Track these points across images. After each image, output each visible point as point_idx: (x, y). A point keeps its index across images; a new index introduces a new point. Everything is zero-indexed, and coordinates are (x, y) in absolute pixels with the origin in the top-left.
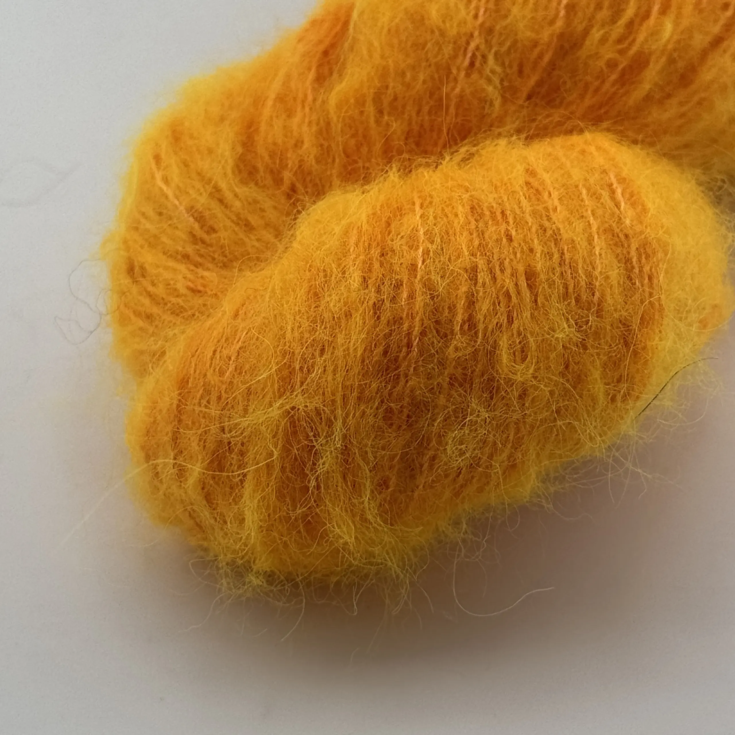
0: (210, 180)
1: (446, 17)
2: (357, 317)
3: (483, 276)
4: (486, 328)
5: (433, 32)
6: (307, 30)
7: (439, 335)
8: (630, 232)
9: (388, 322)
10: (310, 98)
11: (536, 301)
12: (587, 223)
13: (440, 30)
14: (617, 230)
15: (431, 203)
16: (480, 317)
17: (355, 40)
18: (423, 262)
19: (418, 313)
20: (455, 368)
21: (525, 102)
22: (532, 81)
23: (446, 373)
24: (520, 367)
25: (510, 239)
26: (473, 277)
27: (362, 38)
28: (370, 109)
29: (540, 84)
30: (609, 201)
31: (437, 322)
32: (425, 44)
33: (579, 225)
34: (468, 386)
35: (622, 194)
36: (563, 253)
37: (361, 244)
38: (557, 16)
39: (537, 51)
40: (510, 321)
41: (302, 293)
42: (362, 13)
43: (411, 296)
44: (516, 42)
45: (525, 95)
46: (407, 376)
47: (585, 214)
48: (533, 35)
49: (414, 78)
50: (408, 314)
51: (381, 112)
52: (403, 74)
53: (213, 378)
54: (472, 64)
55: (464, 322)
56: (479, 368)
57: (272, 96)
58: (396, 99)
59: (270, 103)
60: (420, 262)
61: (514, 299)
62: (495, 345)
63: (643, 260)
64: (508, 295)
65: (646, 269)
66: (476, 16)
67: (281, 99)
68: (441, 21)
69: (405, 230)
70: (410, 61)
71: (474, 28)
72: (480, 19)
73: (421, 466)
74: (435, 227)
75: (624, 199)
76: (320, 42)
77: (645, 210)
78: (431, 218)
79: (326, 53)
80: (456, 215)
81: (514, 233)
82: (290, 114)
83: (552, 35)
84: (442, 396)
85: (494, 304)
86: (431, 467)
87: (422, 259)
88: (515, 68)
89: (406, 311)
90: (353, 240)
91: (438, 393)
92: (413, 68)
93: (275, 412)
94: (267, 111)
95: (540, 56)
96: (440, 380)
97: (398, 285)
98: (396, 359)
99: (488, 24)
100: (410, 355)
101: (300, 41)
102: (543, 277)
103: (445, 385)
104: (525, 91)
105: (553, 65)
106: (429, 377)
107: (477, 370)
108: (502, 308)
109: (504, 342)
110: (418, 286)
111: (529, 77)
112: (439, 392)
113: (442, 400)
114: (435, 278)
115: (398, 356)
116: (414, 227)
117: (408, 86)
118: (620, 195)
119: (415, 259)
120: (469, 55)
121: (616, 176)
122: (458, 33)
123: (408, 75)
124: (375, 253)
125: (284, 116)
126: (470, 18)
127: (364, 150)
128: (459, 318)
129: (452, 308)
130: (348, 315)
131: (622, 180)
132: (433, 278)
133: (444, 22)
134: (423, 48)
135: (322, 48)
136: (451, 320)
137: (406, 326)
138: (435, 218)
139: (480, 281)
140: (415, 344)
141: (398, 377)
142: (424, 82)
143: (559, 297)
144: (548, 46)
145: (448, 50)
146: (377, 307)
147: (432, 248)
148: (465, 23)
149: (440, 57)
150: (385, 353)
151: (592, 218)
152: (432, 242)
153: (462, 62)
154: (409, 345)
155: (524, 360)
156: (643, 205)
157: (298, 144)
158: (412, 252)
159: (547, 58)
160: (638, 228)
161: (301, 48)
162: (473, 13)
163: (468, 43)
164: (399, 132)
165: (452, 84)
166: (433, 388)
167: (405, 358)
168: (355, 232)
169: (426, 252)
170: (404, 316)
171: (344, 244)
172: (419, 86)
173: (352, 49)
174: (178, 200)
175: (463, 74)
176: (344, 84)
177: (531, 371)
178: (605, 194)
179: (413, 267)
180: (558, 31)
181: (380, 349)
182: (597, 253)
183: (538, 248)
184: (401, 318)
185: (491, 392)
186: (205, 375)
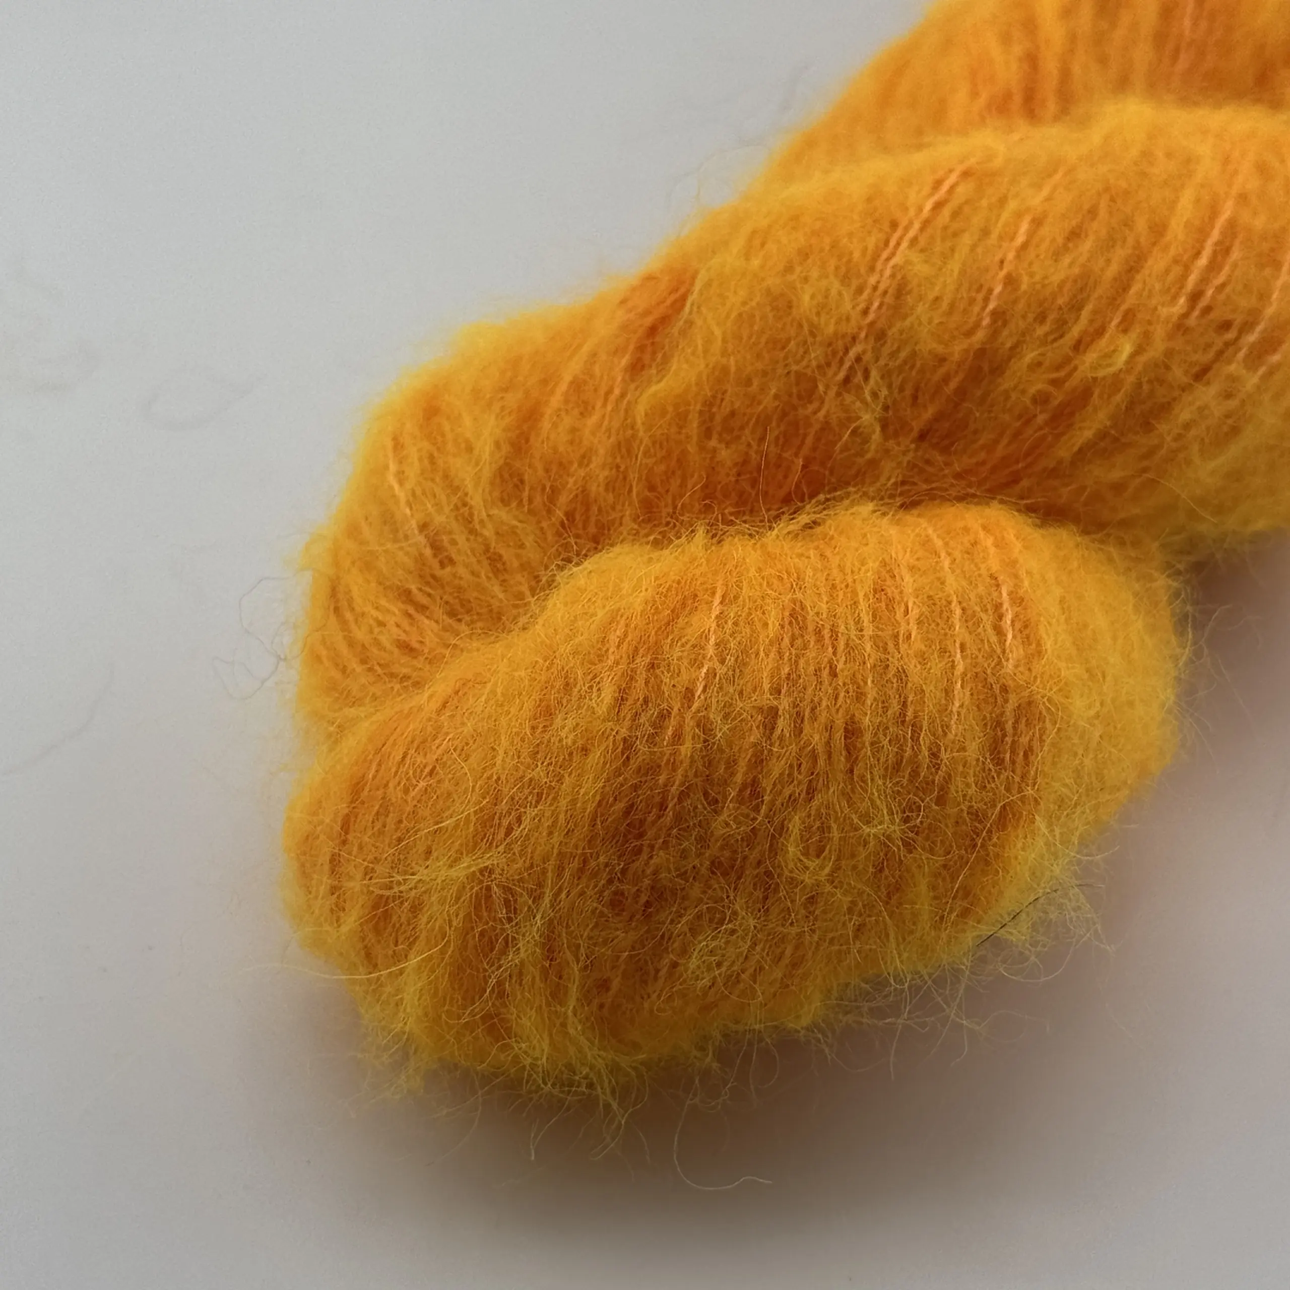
0: (458, 488)
1: (822, 308)
2: (596, 756)
3: (783, 724)
4: (773, 802)
5: (800, 326)
6: (634, 289)
7: (706, 800)
8: (1011, 683)
9: (639, 769)
10: (617, 392)
11: (852, 771)
12: (950, 664)
13: (811, 324)
14: (991, 680)
15: (736, 598)
16: (767, 784)
17: (690, 323)
18: (704, 690)
19: (681, 763)
20: (722, 848)
21: (912, 442)
22: (929, 413)
23: (707, 855)
24: (813, 864)
25: (834, 674)
26: (769, 725)
27: (699, 322)
28: (694, 426)
29: (939, 417)
30: (990, 631)
31: (708, 779)
32: (788, 340)
33: (937, 666)
34: (733, 876)
35: (1013, 621)
36: (904, 704)
37: (625, 646)
38: (977, 325)
39: (942, 371)
40: (811, 792)
41: (529, 705)
42: (708, 284)
43: (678, 737)
44: (914, 354)
45: (915, 434)
46: (652, 847)
47: (950, 648)
48: (940, 349)
49: (763, 389)
50: (669, 760)
51: (707, 433)
52: (748, 382)
53: (395, 794)
54: (847, 380)
55: (744, 787)
56: (754, 855)
57: (567, 378)
58: (733, 414)
59: (563, 387)
60: (700, 689)
61: (821, 762)
62: (782, 829)
63: (1022, 726)
64: (814, 757)
65: (1024, 740)
66: (865, 312)
67: (577, 385)
68: (814, 311)
69: (691, 634)
70: (759, 366)
71: (860, 328)
72: (871, 317)
73: (657, 971)
74: (731, 639)
75: (1013, 630)
76: (647, 313)
77: (1039, 653)
78: (730, 623)
79: (653, 330)
80: (766, 625)
81: (840, 666)
82: (585, 410)
83: (966, 351)
84: (697, 884)
85: (791, 766)
86: (670, 974)
87: (703, 683)
88: (908, 392)
89: (667, 755)
90: (613, 638)
91: (691, 880)
92: (765, 373)
93: (460, 872)
94: (556, 400)
95: (946, 380)
96: (697, 862)
97: (664, 716)
98: (642, 822)
99: (879, 325)
100: (662, 820)
101: (623, 302)
102: (868, 737)
103: (704, 871)
104: (917, 426)
105: (962, 393)
106: (684, 854)
107: (751, 857)
108: (802, 777)
109: (795, 825)
110: (689, 723)
111: (925, 407)
112: (694, 878)
113: (696, 891)
114: (715, 717)
115: (645, 820)
116: (704, 632)
117: (754, 400)
118: (1009, 622)
119: (694, 682)
120: (847, 365)
121: (1010, 594)
122: (836, 334)
123: (756, 383)
124: (642, 662)
125: (576, 412)
126: (855, 315)
127: (675, 483)
128: (739, 778)
129: (731, 764)
130: (585, 751)
131: (1018, 600)
132: (711, 716)
133: (818, 314)
134: (783, 348)
135: (649, 321)
136: (726, 781)
137: (662, 779)
138: (736, 624)
139: (778, 732)
140: (670, 806)
141: (638, 851)
142: (776, 397)
143: (886, 769)
144: (959, 366)
145: (816, 354)
146: (628, 744)
147: (721, 670)
148: (848, 319)
149: (804, 363)
150: (627, 812)
151: (959, 656)
152: (722, 662)
153: (835, 374)
154: (663, 806)
155: (819, 853)
156: (1039, 644)
157: (585, 459)
158: (692, 670)
159: (953, 384)
160: (1021, 680)
161: (621, 316)
162: (862, 306)
163: (847, 350)
164: (729, 463)
165: (815, 405)
166: (686, 872)
167: (654, 823)
168: (622, 622)
169: (712, 673)
170: (663, 764)
171: (604, 641)
172: (768, 402)
173: (683, 333)
174: (411, 509)
175: (832, 393)
176: (662, 384)
177: (827, 870)
178: (987, 620)
179: (689, 695)
180: (978, 346)
181: (621, 806)
182: (955, 710)
183: (871, 692)
184: (659, 766)
185: (766, 889)
186: (386, 785)
